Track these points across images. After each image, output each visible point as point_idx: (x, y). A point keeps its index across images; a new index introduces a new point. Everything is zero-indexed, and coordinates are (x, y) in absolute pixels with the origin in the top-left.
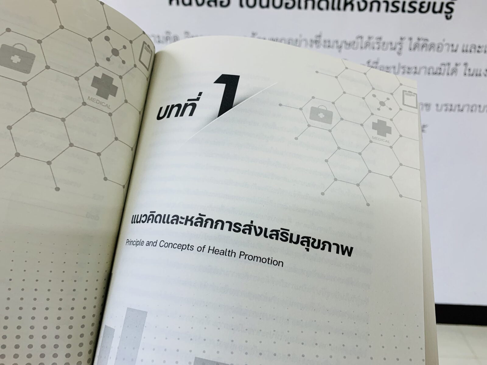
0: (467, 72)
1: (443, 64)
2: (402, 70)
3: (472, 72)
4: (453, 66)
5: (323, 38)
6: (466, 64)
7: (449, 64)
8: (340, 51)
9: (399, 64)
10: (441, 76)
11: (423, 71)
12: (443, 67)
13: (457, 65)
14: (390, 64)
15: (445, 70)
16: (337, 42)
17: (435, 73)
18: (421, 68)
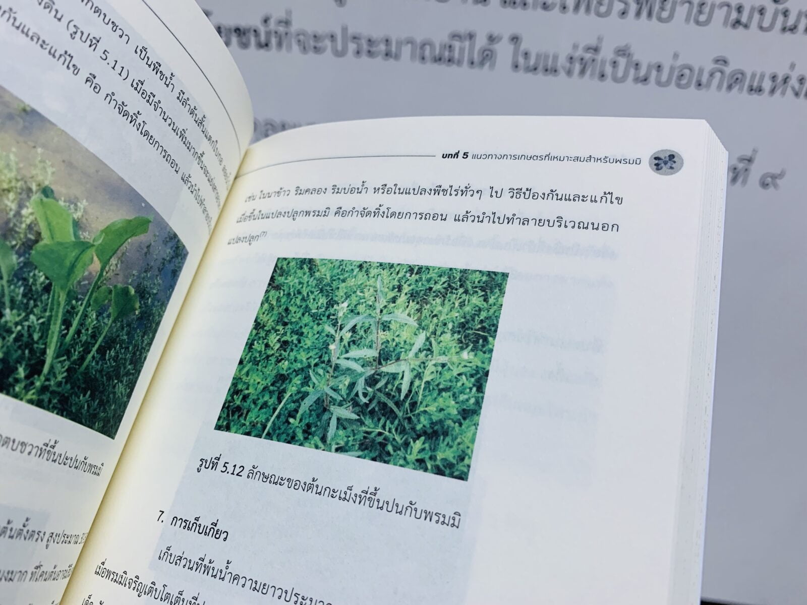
0: (521, 60)
1: (455, 36)
2: (352, 47)
3: (532, 62)
4: (481, 42)
6: (515, 39)
7: (471, 36)
9: (345, 30)
10: (454, 68)
11: (406, 50)
12: (457, 44)
13: (492, 39)
14: (322, 29)
15: (462, 50)
17: (438, 60)
18: (400, 44)
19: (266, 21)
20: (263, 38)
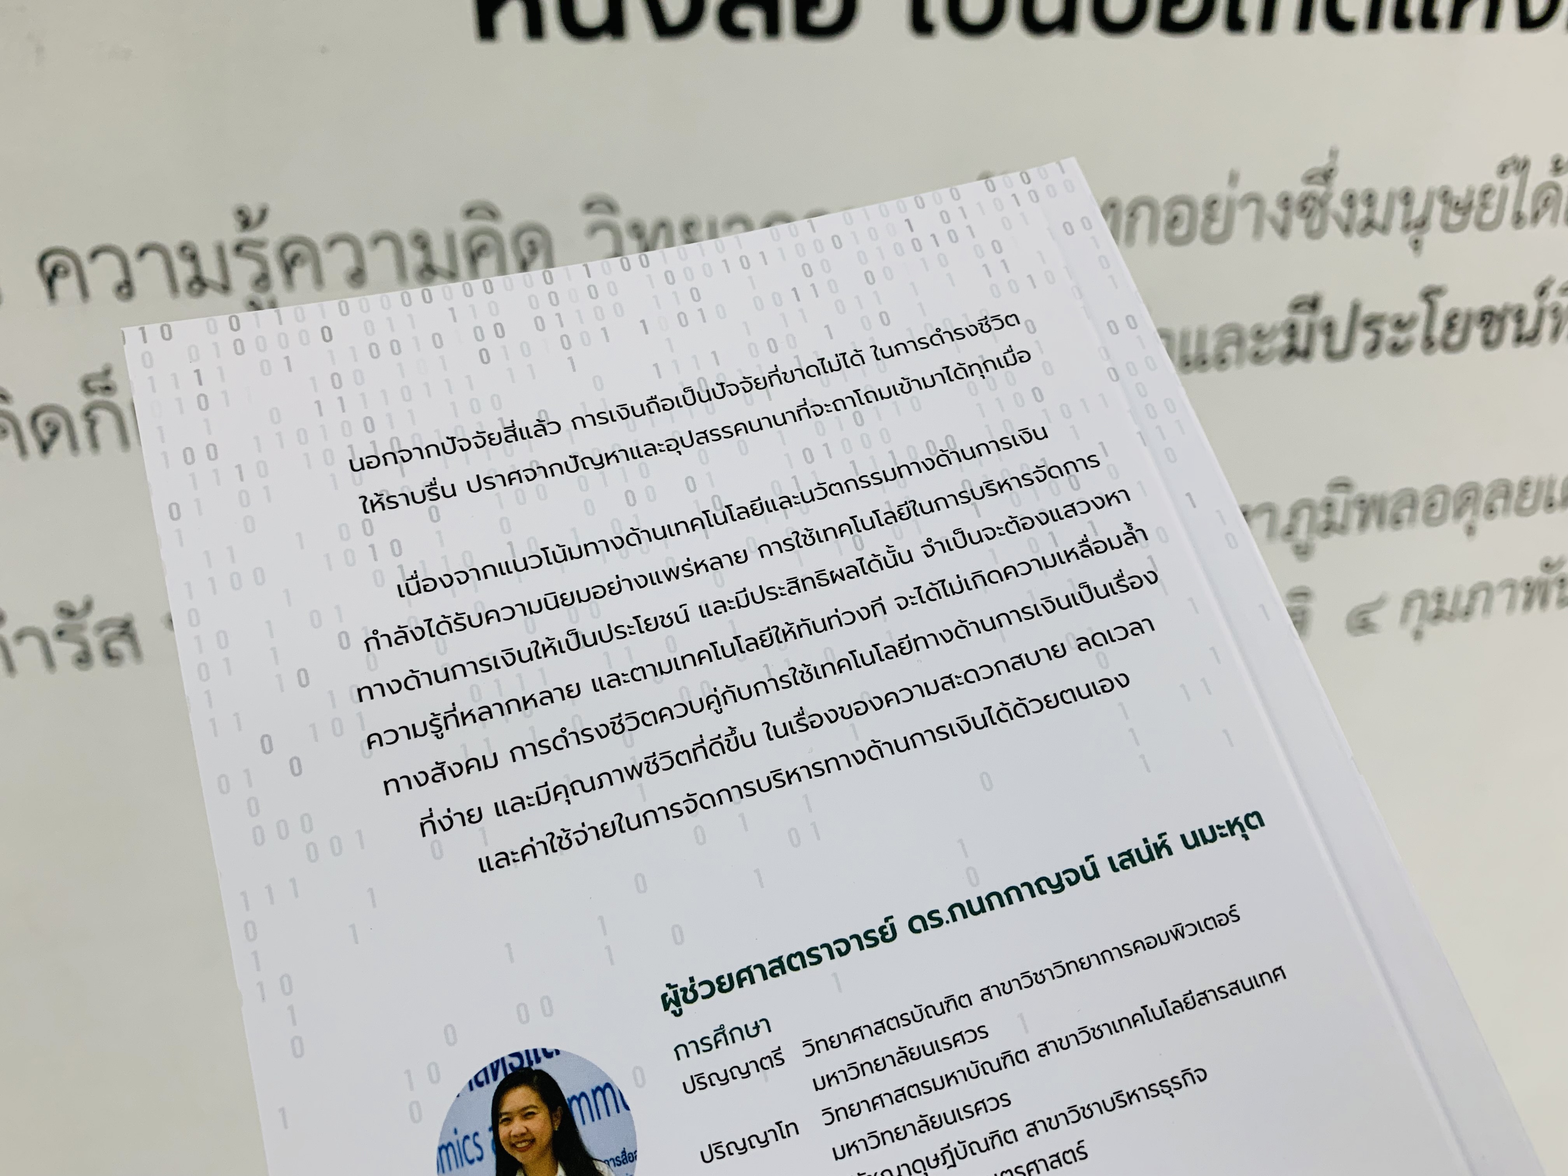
5: (1340, 185)
8: (1416, 244)
16: (1407, 197)
19: (1542, 291)
20: (1529, 325)
